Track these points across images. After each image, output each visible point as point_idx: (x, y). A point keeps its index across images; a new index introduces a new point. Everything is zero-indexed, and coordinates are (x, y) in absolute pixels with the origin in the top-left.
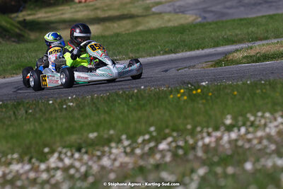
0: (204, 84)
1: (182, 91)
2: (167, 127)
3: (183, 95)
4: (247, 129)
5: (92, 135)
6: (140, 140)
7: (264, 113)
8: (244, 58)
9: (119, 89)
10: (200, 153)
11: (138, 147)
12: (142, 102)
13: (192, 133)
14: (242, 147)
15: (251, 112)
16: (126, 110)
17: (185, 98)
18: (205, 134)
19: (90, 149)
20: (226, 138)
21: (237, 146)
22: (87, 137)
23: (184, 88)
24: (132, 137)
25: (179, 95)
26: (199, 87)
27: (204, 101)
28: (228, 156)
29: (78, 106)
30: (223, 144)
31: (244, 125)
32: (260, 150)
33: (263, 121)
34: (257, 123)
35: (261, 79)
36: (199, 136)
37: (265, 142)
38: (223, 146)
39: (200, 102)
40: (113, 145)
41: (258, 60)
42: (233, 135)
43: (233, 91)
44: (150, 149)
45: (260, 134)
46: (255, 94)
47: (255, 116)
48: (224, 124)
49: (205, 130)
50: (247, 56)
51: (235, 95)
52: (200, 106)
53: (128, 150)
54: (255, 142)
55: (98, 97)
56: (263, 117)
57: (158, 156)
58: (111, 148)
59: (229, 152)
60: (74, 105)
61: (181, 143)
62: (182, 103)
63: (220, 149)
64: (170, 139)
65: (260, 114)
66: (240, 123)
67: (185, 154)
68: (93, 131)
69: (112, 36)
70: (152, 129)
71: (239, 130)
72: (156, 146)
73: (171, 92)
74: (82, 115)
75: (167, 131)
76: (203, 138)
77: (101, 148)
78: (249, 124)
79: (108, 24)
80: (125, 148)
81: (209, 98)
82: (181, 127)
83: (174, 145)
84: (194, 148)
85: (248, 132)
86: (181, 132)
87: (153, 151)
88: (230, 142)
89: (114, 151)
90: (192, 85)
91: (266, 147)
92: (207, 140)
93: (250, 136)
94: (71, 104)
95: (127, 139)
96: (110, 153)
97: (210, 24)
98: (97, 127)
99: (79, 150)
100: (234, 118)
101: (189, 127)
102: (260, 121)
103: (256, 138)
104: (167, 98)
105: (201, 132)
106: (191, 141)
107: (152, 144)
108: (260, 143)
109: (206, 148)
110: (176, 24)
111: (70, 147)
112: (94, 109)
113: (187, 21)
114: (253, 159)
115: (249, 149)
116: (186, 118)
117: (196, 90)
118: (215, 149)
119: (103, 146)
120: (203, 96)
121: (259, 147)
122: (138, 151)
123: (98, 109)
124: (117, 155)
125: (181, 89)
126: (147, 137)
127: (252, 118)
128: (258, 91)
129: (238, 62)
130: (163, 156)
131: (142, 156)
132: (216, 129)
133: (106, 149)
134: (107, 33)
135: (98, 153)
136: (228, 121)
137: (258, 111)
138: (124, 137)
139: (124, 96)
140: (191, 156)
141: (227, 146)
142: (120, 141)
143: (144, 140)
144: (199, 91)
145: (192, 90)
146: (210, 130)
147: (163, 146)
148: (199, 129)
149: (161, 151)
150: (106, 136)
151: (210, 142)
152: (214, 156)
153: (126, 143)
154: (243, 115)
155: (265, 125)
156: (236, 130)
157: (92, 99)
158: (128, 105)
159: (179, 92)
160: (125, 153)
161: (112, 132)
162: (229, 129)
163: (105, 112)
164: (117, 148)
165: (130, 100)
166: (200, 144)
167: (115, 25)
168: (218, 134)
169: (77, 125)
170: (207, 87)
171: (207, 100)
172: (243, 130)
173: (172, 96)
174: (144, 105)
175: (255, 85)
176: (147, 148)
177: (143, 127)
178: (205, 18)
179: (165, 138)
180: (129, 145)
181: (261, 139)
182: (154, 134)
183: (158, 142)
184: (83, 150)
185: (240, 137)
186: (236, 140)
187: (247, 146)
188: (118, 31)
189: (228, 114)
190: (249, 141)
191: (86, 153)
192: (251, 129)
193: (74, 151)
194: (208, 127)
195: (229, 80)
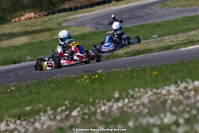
0: (99, 71)
1: (85, 77)
2: (77, 101)
3: (86, 79)
4: (129, 100)
5: (28, 108)
6: (59, 110)
7: (139, 89)
8: (124, 53)
9: (44, 77)
10: (99, 117)
11: (58, 115)
12: (59, 86)
13: (93, 104)
14: (126, 112)
15: (131, 88)
16: (49, 91)
17: (88, 81)
18: (101, 104)
19: (27, 118)
20: (115, 106)
21: (123, 112)
22: (25, 110)
23: (86, 75)
24: (54, 109)
25: (83, 80)
26: (96, 74)
27: (100, 83)
28: (117, 118)
29: (17, 89)
30: (114, 110)
31: (127, 97)
32: (138, 113)
33: (139, 94)
34: (135, 96)
35: (136, 67)
36: (98, 106)
37: (141, 108)
38: (114, 112)
39: (98, 83)
40: (42, 114)
41: (134, 55)
42: (120, 104)
43: (118, 75)
44: (66, 115)
45: (138, 102)
46: (133, 76)
47: (134, 91)
48: (114, 97)
49: (101, 102)
50: (126, 53)
51: (120, 78)
52: (98, 86)
53: (52, 117)
54: (134, 108)
55: (30, 83)
56: (139, 91)
57: (72, 120)
58: (40, 116)
59: (118, 116)
60: (15, 89)
61: (86, 111)
62: (85, 85)
63: (112, 114)
64: (79, 109)
65: (137, 90)
66: (124, 96)
67: (90, 118)
68: (28, 106)
69: (38, 43)
70: (67, 102)
71: (124, 101)
72: (70, 114)
73: (78, 78)
74: (20, 95)
75: (77, 103)
76: (100, 107)
77: (34, 116)
78: (130, 96)
79: (34, 35)
80: (50, 115)
81: (103, 80)
82: (86, 100)
83: (81, 112)
84: (95, 113)
85: (129, 102)
86: (86, 103)
87: (68, 117)
88: (118, 108)
89: (43, 118)
90: (91, 73)
91: (142, 111)
92: (103, 108)
93: (131, 104)
94: (13, 88)
95: (51, 110)
96: (40, 119)
97: (101, 32)
98: (31, 103)
99: (19, 118)
100: (120, 93)
101: (91, 100)
102: (137, 94)
103: (135, 105)
104: (76, 81)
105: (99, 103)
106: (93, 109)
107: (67, 113)
108: (138, 108)
109: (103, 113)
110: (79, 34)
111: (13, 116)
112: (28, 91)
113: (86, 31)
114: (134, 119)
115: (131, 113)
116: (89, 94)
117: (95, 75)
118: (109, 114)
119: (35, 115)
120: (100, 79)
121: (137, 111)
122: (58, 118)
123: (31, 91)
124: (45, 120)
125: (84, 75)
126: (64, 108)
127: (132, 93)
128: (135, 75)
129: (120, 57)
130: (75, 120)
131: (61, 121)
132: (109, 100)
133: (37, 117)
134: (34, 41)
135: (32, 120)
136: (117, 95)
137: (135, 88)
138: (48, 108)
139: (48, 82)
140: (93, 119)
141: (116, 111)
142: (46, 111)
143: (62, 110)
144: (97, 76)
145: (92, 76)
146: (105, 101)
147: (74, 113)
148: (97, 101)
149: (74, 117)
150: (36, 109)
151: (105, 109)
152: (108, 118)
153: (50, 112)
154: (126, 91)
155: (141, 97)
156: (121, 101)
157: (27, 84)
158: (50, 88)
159: (83, 78)
160: (50, 119)
161: (40, 106)
162: (117, 100)
163: (36, 93)
164: (44, 116)
165: (52, 85)
166: (99, 111)
167: (39, 36)
168: (110, 104)
169: (17, 102)
170: (101, 74)
171: (102, 82)
172: (126, 101)
173: (78, 81)
174: (61, 87)
175: (132, 71)
176: (64, 115)
177: (61, 101)
178: (97, 28)
179: (75, 108)
180: (52, 114)
181: (138, 106)
182: (69, 106)
183: (71, 111)
184: (22, 118)
185: (125, 105)
186: (122, 108)
187: (129, 111)
188: (41, 40)
189: (116, 90)
190: (131, 107)
191: (24, 120)
192: (131, 100)
193: (16, 119)
194: (103, 100)
195: (116, 69)
